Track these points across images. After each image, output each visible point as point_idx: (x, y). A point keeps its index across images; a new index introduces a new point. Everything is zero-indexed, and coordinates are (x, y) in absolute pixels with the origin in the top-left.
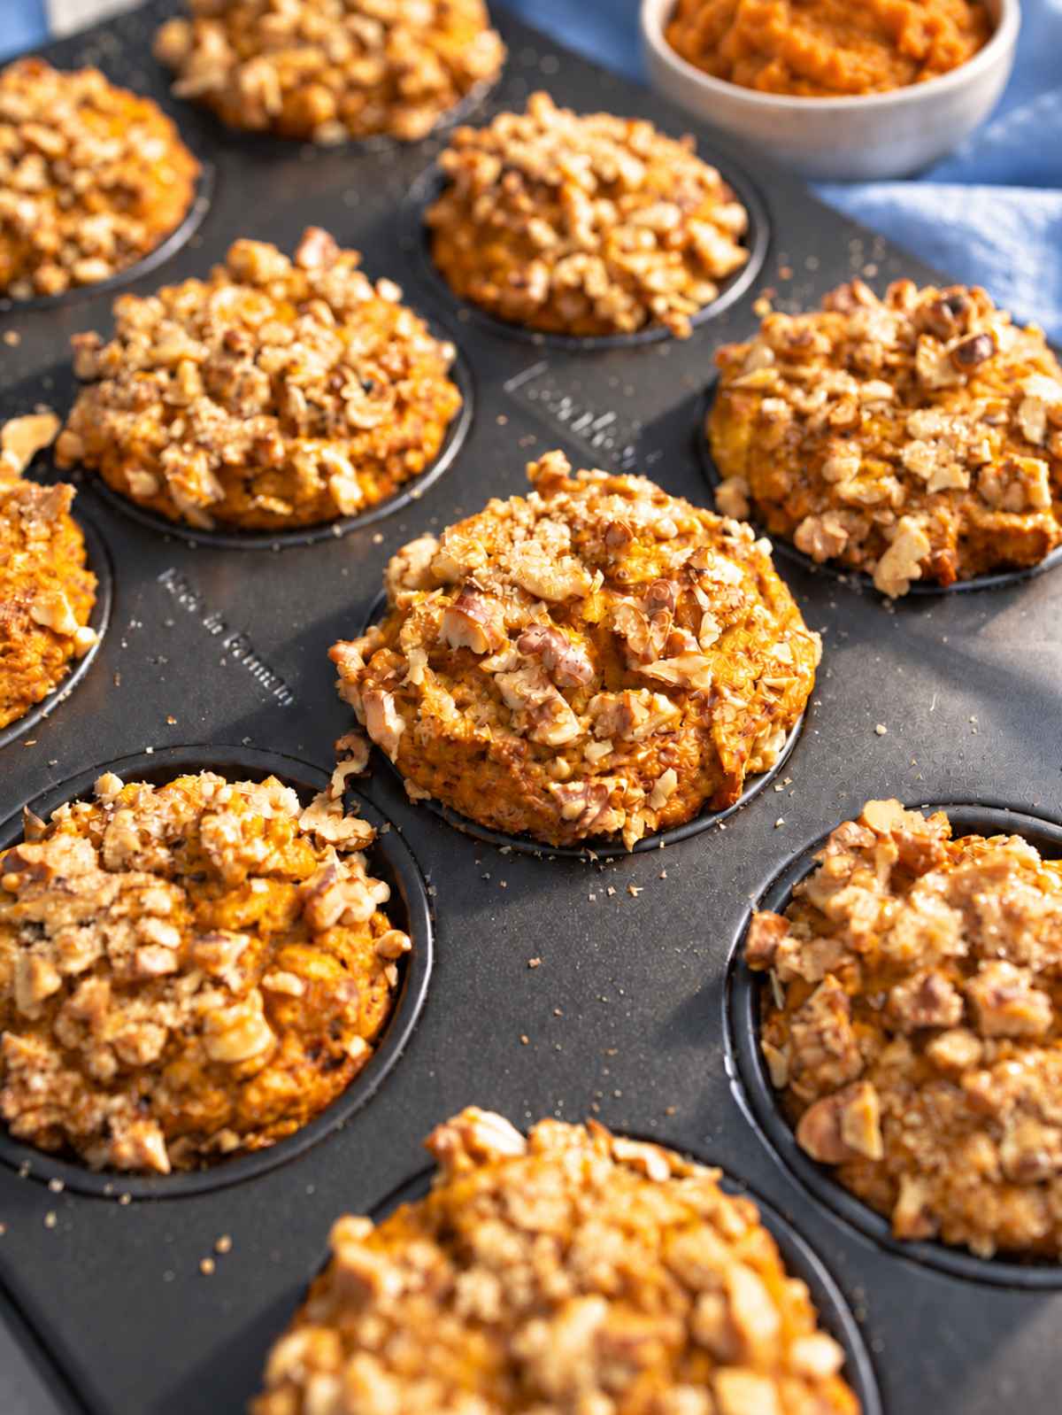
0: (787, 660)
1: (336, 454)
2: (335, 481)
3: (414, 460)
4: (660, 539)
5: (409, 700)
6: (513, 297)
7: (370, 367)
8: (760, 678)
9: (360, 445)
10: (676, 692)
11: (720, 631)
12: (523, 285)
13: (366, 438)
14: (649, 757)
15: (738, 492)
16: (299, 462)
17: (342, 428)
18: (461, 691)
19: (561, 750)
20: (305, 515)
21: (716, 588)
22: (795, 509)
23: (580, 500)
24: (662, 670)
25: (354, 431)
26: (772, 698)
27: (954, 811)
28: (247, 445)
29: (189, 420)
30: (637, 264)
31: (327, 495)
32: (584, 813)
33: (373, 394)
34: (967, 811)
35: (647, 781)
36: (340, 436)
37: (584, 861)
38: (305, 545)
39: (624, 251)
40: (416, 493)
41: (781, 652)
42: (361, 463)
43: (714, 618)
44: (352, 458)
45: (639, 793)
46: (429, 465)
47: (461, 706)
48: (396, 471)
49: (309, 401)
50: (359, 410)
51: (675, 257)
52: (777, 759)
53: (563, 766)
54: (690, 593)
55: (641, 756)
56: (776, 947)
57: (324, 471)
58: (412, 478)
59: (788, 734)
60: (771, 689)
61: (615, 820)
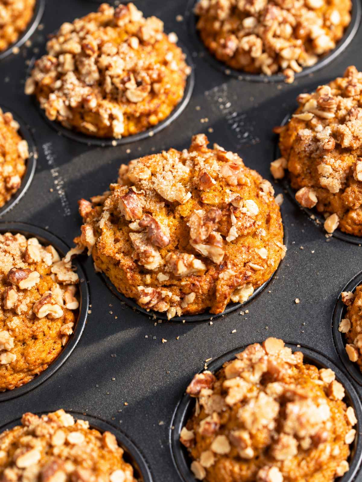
0: (264, 257)
1: (118, 111)
2: (115, 122)
3: (153, 119)
4: (228, 185)
5: (97, 232)
6: (220, 51)
7: (143, 74)
8: (248, 262)
9: (130, 109)
10: (207, 260)
11: (237, 236)
12: (225, 46)
13: (133, 106)
14: (186, 285)
15: (281, 166)
16: (102, 111)
17: (124, 100)
18: (119, 234)
19: (150, 272)
20: (102, 133)
21: (242, 215)
22: (301, 182)
23: (203, 157)
24: (202, 248)
25: (129, 102)
26: (249, 273)
27: (308, 352)
28: (80, 99)
29: (64, 82)
30: (278, 44)
31: (110, 129)
32: (149, 303)
33: (140, 88)
34: (314, 355)
35: (183, 295)
36: (122, 102)
37: (150, 318)
38: (100, 146)
39: (275, 36)
40: (151, 134)
41: (263, 253)
42: (129, 117)
43: (236, 230)
44: (125, 114)
45: (177, 299)
46: (161, 122)
47: (116, 241)
48: (144, 122)
49: (113, 84)
50: (132, 93)
51: (299, 42)
52: (245, 299)
53: (148, 278)
54: (229, 216)
55: (183, 283)
56: (199, 392)
57: (112, 117)
58: (151, 127)
59: (255, 290)
60: (252, 269)
61: (163, 307)
